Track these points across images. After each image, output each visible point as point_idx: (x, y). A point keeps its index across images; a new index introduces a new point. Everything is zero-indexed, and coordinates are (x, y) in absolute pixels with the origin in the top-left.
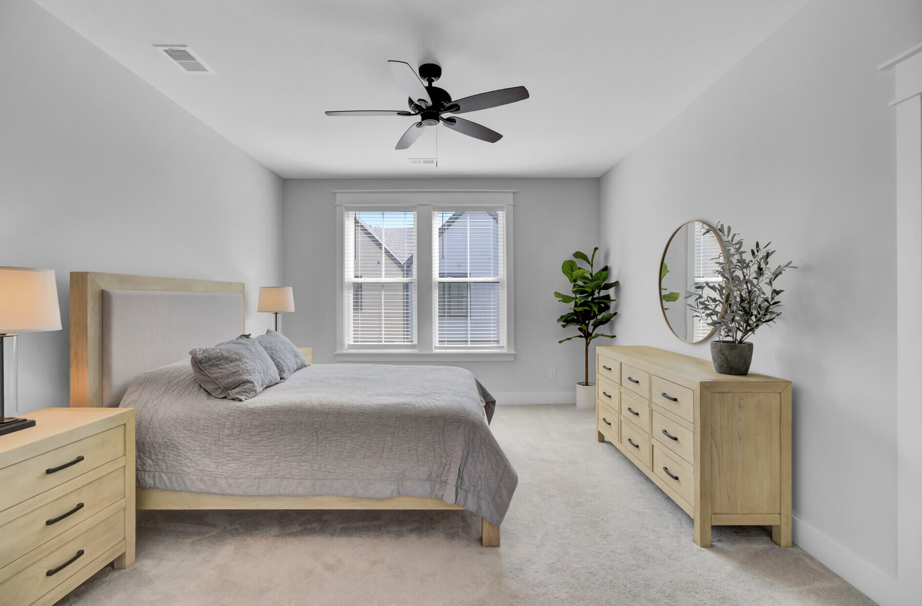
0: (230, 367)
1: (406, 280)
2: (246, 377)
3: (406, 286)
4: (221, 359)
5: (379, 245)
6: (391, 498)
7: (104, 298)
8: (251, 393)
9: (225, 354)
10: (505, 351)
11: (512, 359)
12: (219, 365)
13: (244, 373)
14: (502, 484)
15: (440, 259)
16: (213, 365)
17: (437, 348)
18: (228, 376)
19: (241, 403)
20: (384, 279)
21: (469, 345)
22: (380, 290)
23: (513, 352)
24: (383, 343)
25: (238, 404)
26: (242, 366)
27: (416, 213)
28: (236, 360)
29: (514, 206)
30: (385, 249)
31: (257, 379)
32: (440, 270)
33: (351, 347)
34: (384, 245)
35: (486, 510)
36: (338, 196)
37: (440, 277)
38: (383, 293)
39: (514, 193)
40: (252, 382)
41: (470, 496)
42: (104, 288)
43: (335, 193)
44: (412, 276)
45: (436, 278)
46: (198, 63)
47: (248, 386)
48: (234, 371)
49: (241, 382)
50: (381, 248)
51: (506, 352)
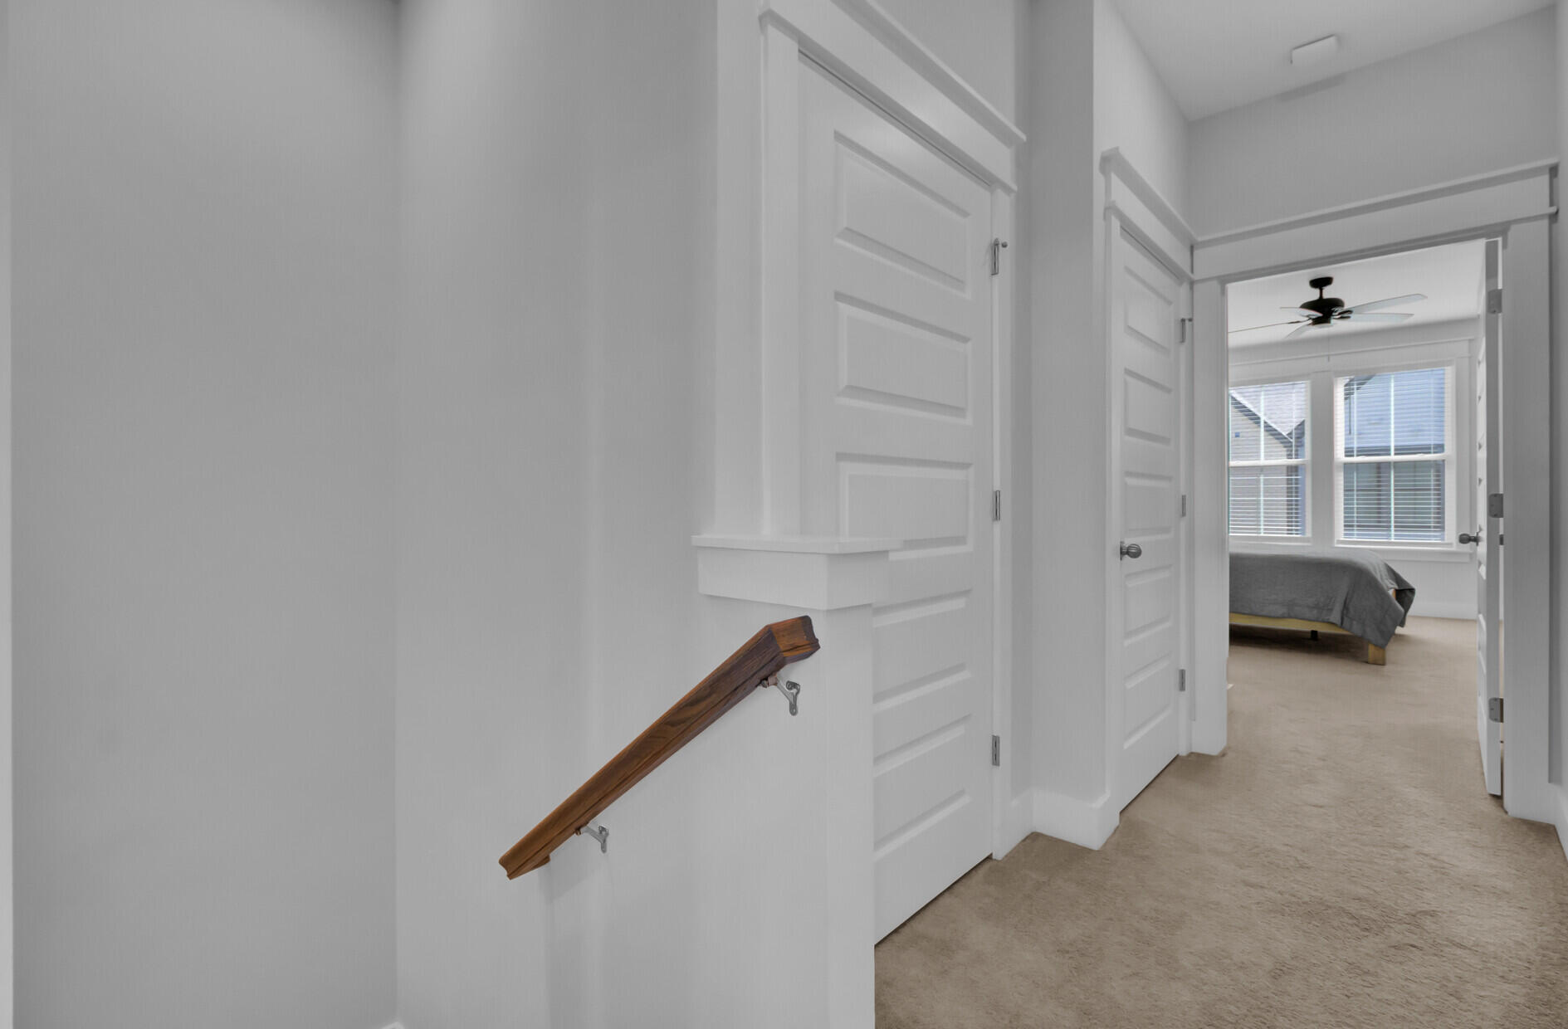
1: (1293, 461)
3: (1293, 470)
5: (1255, 419)
6: (1282, 617)
10: (1453, 549)
11: (1467, 559)
14: (1387, 616)
15: (1346, 435)
17: (1343, 542)
20: (1262, 462)
21: (1393, 540)
22: (1258, 475)
23: (1467, 550)
24: (1263, 535)
27: (1308, 381)
29: (1470, 358)
30: (1265, 422)
32: (1346, 444)
34: (1263, 419)
35: (1371, 634)
37: (1346, 456)
38: (1262, 478)
39: (1470, 341)
41: (1355, 622)
44: (1303, 457)
45: (1340, 455)
50: (1259, 423)
51: (1457, 550)
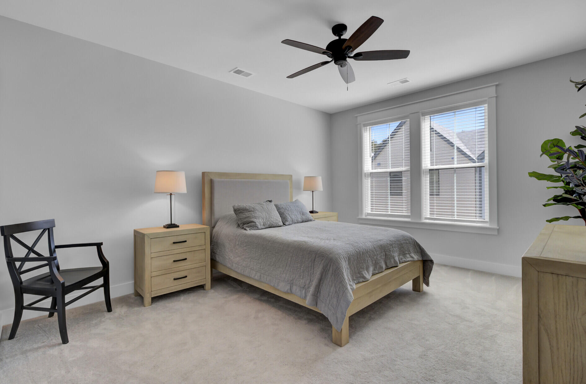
0: (247, 214)
1: (404, 169)
2: (252, 220)
4: (245, 210)
5: (452, 145)
6: (288, 293)
7: (212, 182)
8: (254, 227)
9: (248, 208)
10: (487, 225)
12: (243, 212)
13: (253, 218)
16: (241, 212)
17: (427, 219)
18: (245, 218)
19: (246, 231)
20: (389, 170)
21: (456, 218)
22: (387, 177)
23: (495, 226)
24: (390, 213)
25: (245, 231)
26: (253, 214)
27: (409, 120)
28: (252, 211)
29: (496, 97)
31: (259, 222)
32: (430, 160)
33: (369, 214)
34: (456, 145)
36: (359, 118)
37: (431, 165)
38: (389, 179)
39: (497, 85)
40: (255, 222)
41: (323, 305)
42: (212, 178)
43: (357, 117)
45: (427, 166)
46: (246, 73)
47: (252, 224)
48: (248, 216)
49: (249, 222)
51: (489, 226)
